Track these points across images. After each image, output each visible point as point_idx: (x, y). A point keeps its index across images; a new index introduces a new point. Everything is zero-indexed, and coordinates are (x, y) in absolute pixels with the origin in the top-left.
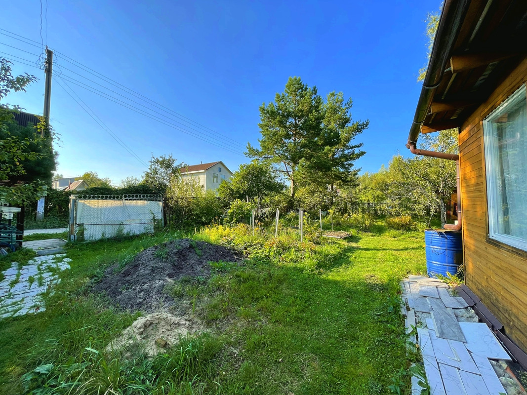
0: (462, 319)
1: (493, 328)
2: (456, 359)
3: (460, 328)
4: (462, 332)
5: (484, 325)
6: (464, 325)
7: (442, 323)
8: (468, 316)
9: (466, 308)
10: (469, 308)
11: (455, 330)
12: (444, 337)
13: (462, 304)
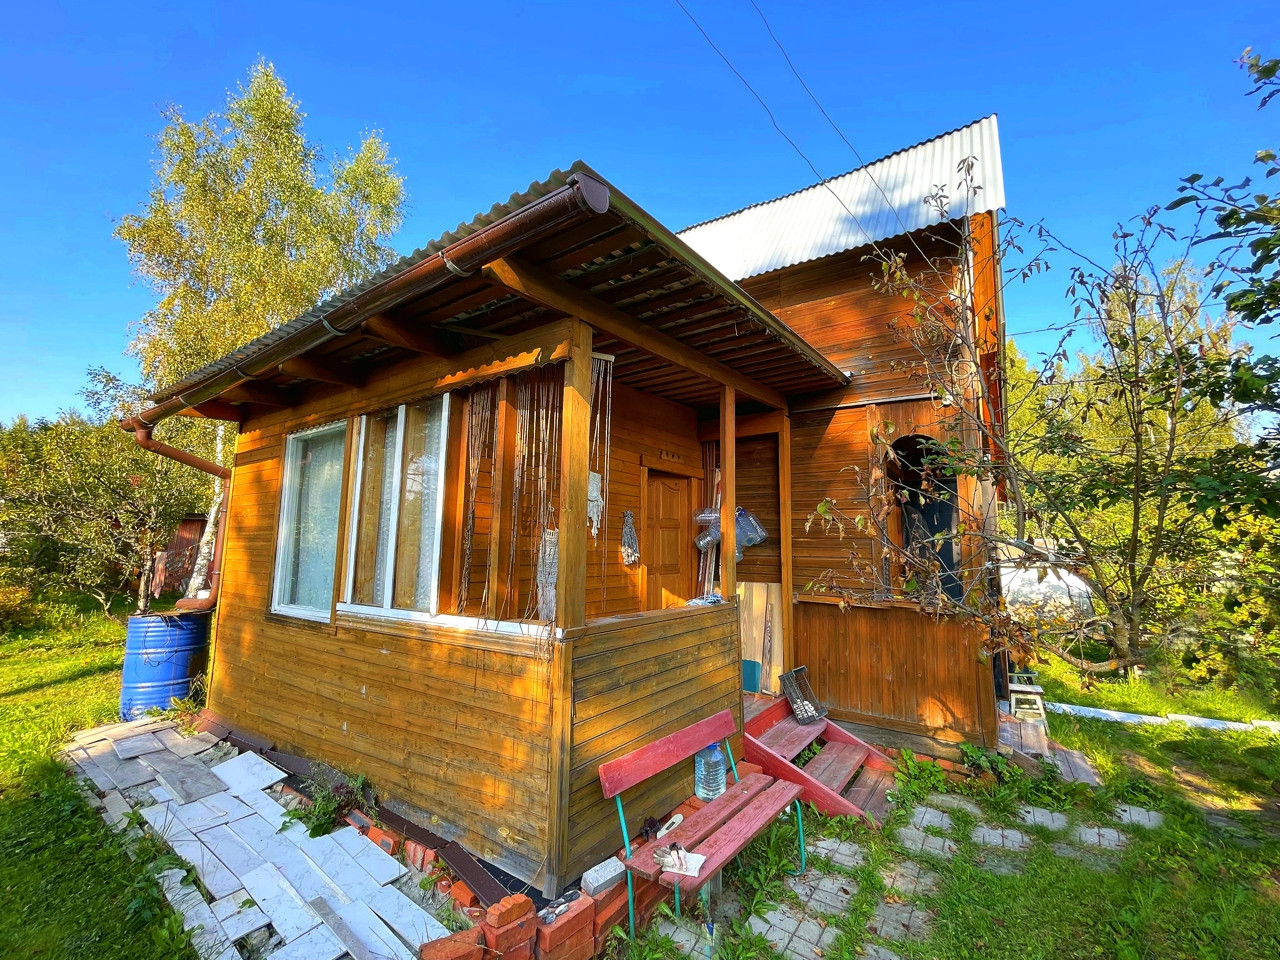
0: (212, 763)
1: (261, 752)
2: (222, 814)
3: (215, 775)
4: (219, 779)
5: (250, 754)
6: (218, 769)
7: (183, 782)
8: (221, 754)
9: (216, 744)
10: (221, 743)
11: (209, 781)
12: (193, 799)
13: (208, 742)
